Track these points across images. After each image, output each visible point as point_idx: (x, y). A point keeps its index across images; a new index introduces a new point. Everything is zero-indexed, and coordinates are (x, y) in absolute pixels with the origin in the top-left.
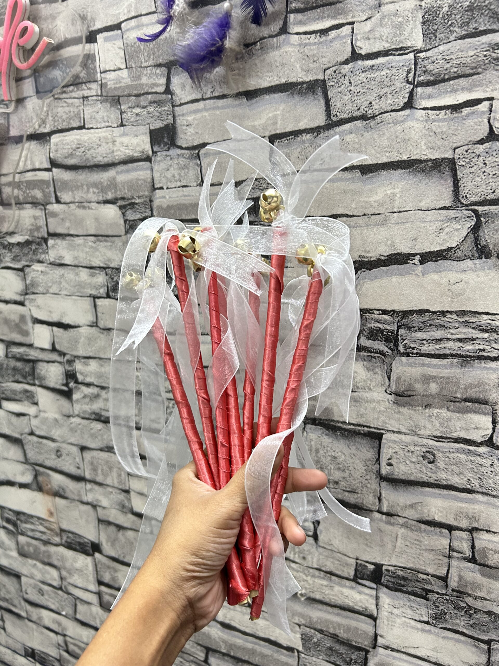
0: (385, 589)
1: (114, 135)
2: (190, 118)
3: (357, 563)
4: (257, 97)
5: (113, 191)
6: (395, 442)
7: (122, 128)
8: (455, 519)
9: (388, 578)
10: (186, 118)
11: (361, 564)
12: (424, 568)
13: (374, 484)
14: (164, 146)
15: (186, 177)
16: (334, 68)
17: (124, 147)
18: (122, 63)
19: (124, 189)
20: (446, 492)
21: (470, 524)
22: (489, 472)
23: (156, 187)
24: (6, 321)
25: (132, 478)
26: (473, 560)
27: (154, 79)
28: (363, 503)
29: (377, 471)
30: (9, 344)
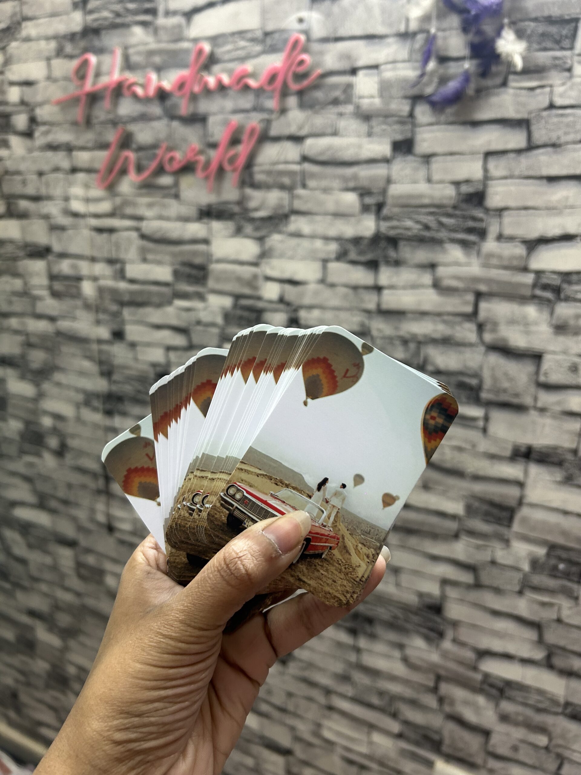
0: (532, 462)
3: (514, 446)
5: (354, 182)
10: (424, 136)
12: (561, 445)
13: (533, 389)
14: (402, 153)
16: (537, 112)
18: (377, 93)
24: (239, 279)
27: (400, 106)
28: (523, 403)
29: (536, 380)
30: (237, 297)
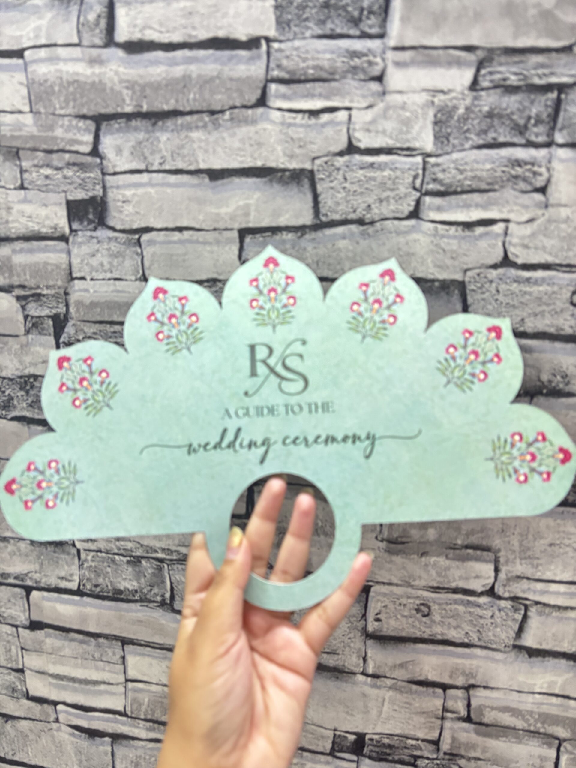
0: (367, 761)
1: (10, 199)
2: (129, 193)
3: (335, 735)
4: (223, 178)
5: (7, 275)
6: (385, 595)
7: (23, 192)
8: (451, 677)
9: (371, 747)
10: (122, 192)
11: (340, 736)
12: (412, 733)
13: (358, 643)
14: (89, 224)
15: (120, 268)
16: (325, 159)
17: (25, 219)
18: (24, 104)
19: (25, 274)
20: (441, 648)
21: (467, 680)
22: (489, 624)
23: (74, 275)
25: (28, 652)
26: (468, 719)
27: (75, 134)
28: (344, 665)
29: (363, 628)
